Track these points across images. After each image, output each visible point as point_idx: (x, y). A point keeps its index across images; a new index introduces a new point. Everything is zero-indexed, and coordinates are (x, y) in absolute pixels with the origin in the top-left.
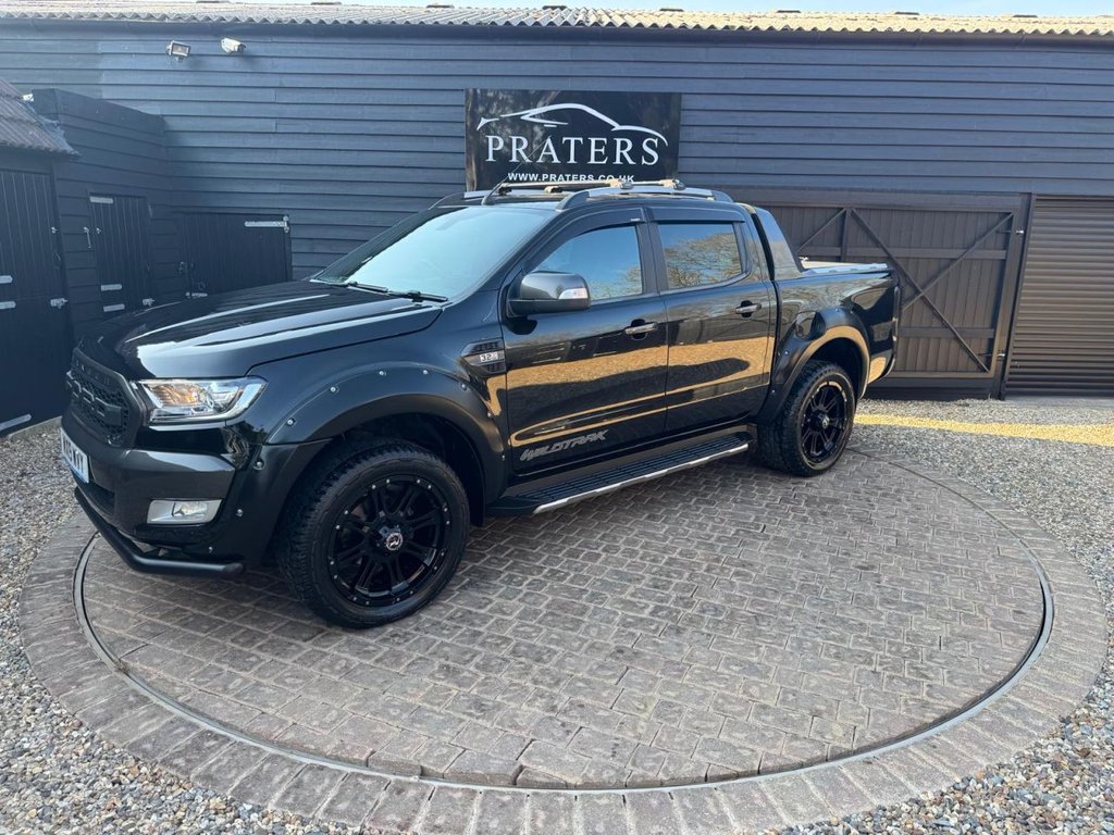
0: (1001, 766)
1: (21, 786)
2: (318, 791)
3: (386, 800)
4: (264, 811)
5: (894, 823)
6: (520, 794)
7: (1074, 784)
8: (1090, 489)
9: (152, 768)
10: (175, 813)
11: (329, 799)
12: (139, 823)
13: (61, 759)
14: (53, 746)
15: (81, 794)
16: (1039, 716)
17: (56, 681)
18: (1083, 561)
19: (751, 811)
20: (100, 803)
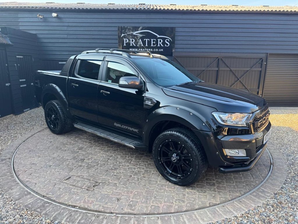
0: (258, 207)
2: (76, 217)
3: (94, 219)
5: (230, 223)
6: (131, 217)
7: (277, 211)
8: (284, 131)
9: (31, 212)
11: (79, 219)
13: (6, 210)
14: (4, 206)
15: (11, 219)
16: (269, 193)
17: (6, 188)
18: (281, 151)
19: (192, 220)
20: (16, 222)
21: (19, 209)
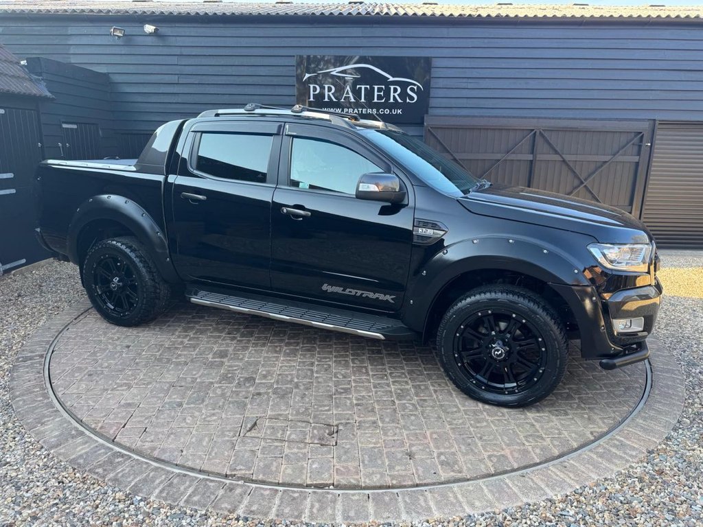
0: (606, 479)
1: (4, 483)
2: (182, 488)
3: (223, 495)
4: (148, 501)
5: (535, 513)
6: (305, 492)
7: (650, 492)
8: (685, 308)
9: (83, 474)
10: (94, 501)
11: (188, 494)
12: (73, 507)
13: (29, 468)
14: (24, 460)
15: (39, 488)
16: (634, 449)
17: (29, 421)
18: (675, 353)
19: (446, 505)
20: (50, 494)
21: (56, 468)
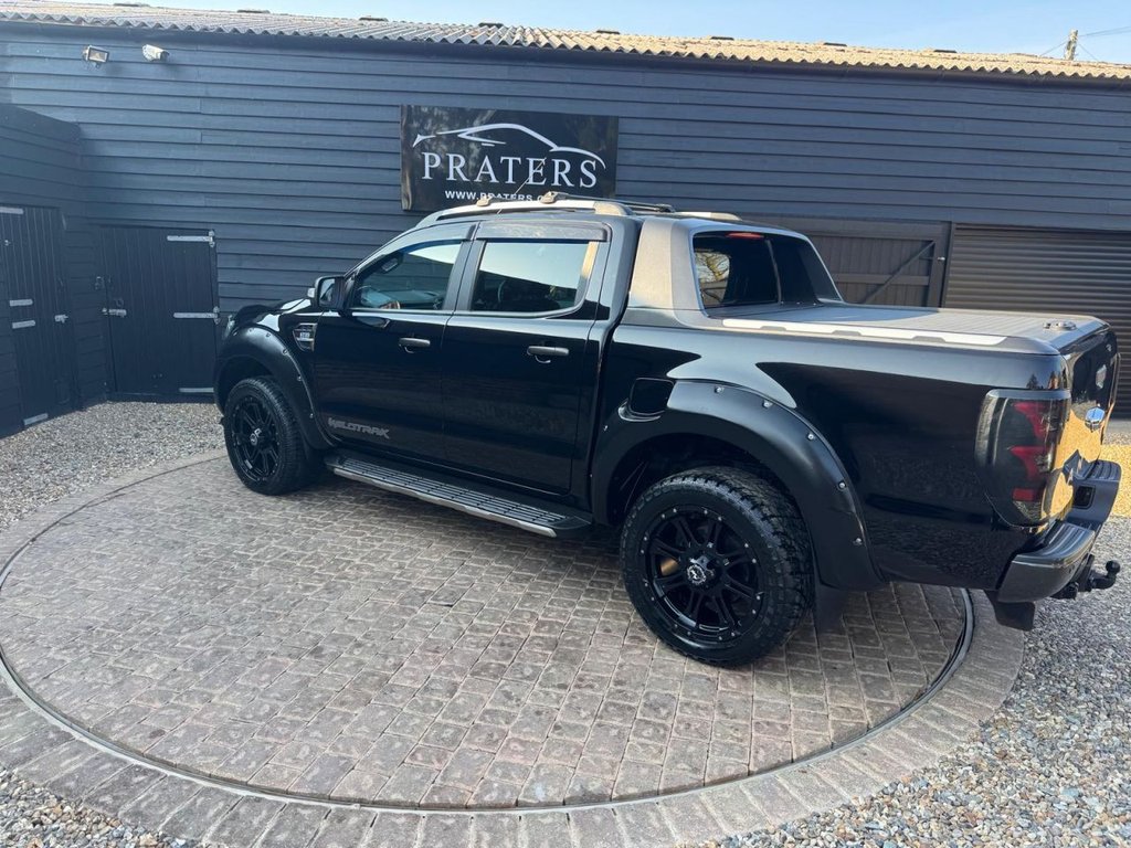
0: (926, 770)
2: (255, 822)
3: (326, 829)
4: (198, 846)
5: (828, 828)
6: (465, 816)
7: (993, 784)
9: (77, 807)
11: (267, 831)
16: (961, 721)
19: (692, 823)
20: (19, 844)
21: (26, 799)
